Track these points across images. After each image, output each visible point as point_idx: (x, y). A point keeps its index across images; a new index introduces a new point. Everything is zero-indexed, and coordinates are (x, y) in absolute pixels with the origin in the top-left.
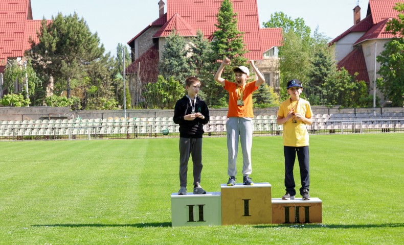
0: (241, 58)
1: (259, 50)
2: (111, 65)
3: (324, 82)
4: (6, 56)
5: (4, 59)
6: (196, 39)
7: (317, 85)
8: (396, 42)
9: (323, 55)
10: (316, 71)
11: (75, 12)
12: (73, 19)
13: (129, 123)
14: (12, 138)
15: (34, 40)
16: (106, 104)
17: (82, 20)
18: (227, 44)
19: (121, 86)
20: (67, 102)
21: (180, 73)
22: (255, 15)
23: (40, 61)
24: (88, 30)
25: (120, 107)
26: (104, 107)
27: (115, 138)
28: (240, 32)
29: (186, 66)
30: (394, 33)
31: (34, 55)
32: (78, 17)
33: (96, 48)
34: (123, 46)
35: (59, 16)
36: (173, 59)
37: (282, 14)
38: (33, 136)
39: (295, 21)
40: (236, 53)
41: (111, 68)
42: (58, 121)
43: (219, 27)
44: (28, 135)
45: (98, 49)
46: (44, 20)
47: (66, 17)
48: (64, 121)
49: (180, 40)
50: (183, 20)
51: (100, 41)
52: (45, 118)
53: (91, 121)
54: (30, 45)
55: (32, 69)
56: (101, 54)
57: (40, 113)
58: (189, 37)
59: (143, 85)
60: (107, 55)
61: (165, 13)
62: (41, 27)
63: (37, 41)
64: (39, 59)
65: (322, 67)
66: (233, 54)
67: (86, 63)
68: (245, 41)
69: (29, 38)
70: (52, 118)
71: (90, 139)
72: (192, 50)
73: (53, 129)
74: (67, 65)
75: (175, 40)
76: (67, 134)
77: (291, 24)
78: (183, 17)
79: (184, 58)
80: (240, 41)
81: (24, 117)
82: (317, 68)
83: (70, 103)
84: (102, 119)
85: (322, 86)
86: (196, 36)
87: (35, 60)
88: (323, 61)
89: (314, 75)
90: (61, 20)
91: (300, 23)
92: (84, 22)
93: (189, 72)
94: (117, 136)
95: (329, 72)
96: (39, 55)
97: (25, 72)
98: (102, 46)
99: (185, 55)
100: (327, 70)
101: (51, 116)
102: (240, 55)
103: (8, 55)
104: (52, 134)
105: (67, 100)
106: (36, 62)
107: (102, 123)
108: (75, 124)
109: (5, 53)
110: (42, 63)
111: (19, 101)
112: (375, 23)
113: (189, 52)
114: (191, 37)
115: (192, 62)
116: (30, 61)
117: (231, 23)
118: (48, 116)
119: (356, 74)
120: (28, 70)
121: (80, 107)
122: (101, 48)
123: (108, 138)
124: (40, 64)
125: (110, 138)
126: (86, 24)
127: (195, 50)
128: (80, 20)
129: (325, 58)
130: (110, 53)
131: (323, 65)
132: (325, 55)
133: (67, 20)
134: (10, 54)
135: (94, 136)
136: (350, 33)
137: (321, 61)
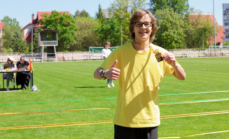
10: (14, 39)
37: (8, 17)
65: (17, 38)
77: (11, 20)
91: (15, 20)
112: (38, 20)
129: (18, 34)
131: (17, 37)
136: (30, 24)
137: (16, 35)
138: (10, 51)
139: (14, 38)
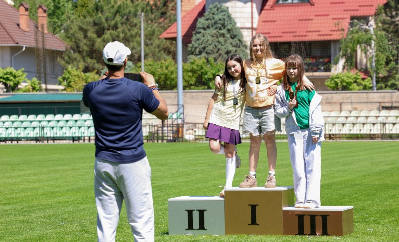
4: (348, 15)
5: (346, 18)
73: (384, 124)
81: (343, 106)
87: (394, 20)
103: (352, 12)
104: (381, 132)
106: (395, 22)
109: (346, 10)
111: (355, 82)
120: (376, 35)
134: (355, 12)
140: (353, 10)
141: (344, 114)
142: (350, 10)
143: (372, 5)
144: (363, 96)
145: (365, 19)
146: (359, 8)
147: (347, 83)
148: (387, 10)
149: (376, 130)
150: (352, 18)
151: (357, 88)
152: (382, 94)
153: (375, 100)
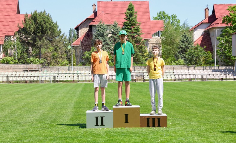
0: (139, 38)
1: (150, 33)
2: (65, 40)
3: (186, 52)
4: (4, 35)
5: (3, 36)
6: (114, 26)
7: (183, 53)
8: (228, 29)
9: (186, 36)
10: (182, 45)
11: (44, 10)
12: (44, 14)
13: (74, 74)
14: (7, 82)
15: (21, 26)
16: (61, 63)
17: (48, 15)
18: (131, 29)
19: (70, 52)
20: (39, 61)
21: (104, 46)
22: (148, 13)
23: (24, 38)
24: (52, 20)
25: (69, 64)
26: (60, 65)
27: (66, 82)
28: (139, 22)
29: (108, 41)
30: (227, 24)
31: (21, 35)
32: (46, 13)
33: (56, 31)
34: (73, 30)
35: (35, 12)
36: (100, 37)
37: (164, 13)
38: (19, 81)
39: (171, 16)
40: (136, 34)
41: (65, 42)
42: (34, 72)
43: (127, 20)
44: (16, 80)
45: (57, 31)
46: (26, 14)
47: (39, 13)
48: (37, 72)
49: (104, 27)
50: (107, 15)
51: (59, 27)
52: (27, 71)
53: (52, 73)
54: (18, 28)
55: (19, 42)
56: (59, 34)
57: (23, 68)
58: (109, 25)
59: (83, 52)
60: (62, 35)
61: (96, 11)
62: (25, 19)
63: (22, 26)
64: (23, 37)
66: (134, 35)
67: (50, 39)
68: (142, 28)
69: (17, 24)
70: (30, 71)
71: (52, 83)
72: (111, 33)
73: (31, 77)
74: (39, 40)
75: (102, 27)
76: (38, 80)
77: (169, 18)
78: (106, 13)
79: (107, 37)
80: (138, 28)
81: (14, 70)
82: (183, 43)
83: (41, 62)
84: (59, 71)
85: (185, 54)
86: (114, 24)
87: (21, 37)
88: (186, 40)
89: (182, 48)
90: (36, 15)
91: (174, 17)
92: (50, 16)
93: (109, 45)
94: (67, 81)
95: (189, 46)
96: (23, 35)
97: (15, 44)
98: (60, 30)
99: (107, 35)
100: (189, 44)
101: (29, 69)
102: (139, 36)
103: (5, 34)
104: (30, 80)
105: (39, 60)
107: (58, 74)
108: (43, 74)
109: (3, 33)
110: (25, 39)
111: (12, 61)
112: (217, 18)
113: (110, 33)
114: (111, 25)
115: (111, 39)
116: (18, 38)
117: (134, 17)
118: (27, 69)
119: (205, 47)
120: (17, 43)
121: (46, 64)
122: (59, 31)
123: (62, 83)
124: (24, 40)
125: (63, 82)
126: (51, 17)
127: (113, 33)
128: (47, 14)
129: (188, 38)
130: (64, 34)
131: (187, 42)
132: (188, 36)
133: (40, 14)
134: (7, 34)
135: (54, 81)
136: (202, 23)
137: (185, 40)
138: (180, 63)
139: (182, 43)
140: (6, 33)
141: (14, 73)
142: (5, 33)
143: (13, 32)
144: (16, 66)
145: (10, 36)
146: (8, 32)
147: (9, 61)
148: (19, 34)
149: (28, 79)
150: (5, 36)
151: (12, 63)
152: (24, 66)
153: (21, 68)
